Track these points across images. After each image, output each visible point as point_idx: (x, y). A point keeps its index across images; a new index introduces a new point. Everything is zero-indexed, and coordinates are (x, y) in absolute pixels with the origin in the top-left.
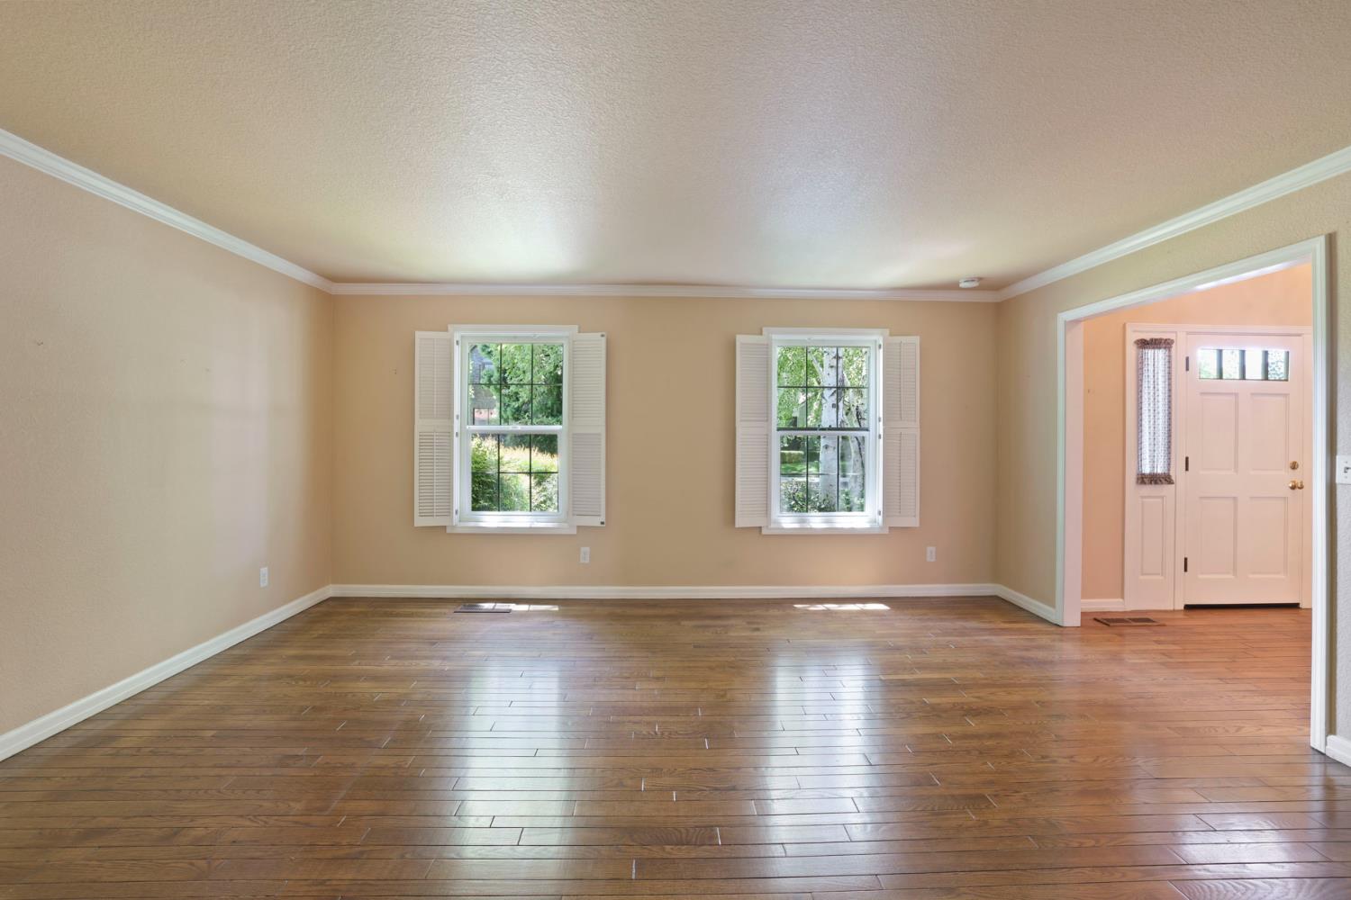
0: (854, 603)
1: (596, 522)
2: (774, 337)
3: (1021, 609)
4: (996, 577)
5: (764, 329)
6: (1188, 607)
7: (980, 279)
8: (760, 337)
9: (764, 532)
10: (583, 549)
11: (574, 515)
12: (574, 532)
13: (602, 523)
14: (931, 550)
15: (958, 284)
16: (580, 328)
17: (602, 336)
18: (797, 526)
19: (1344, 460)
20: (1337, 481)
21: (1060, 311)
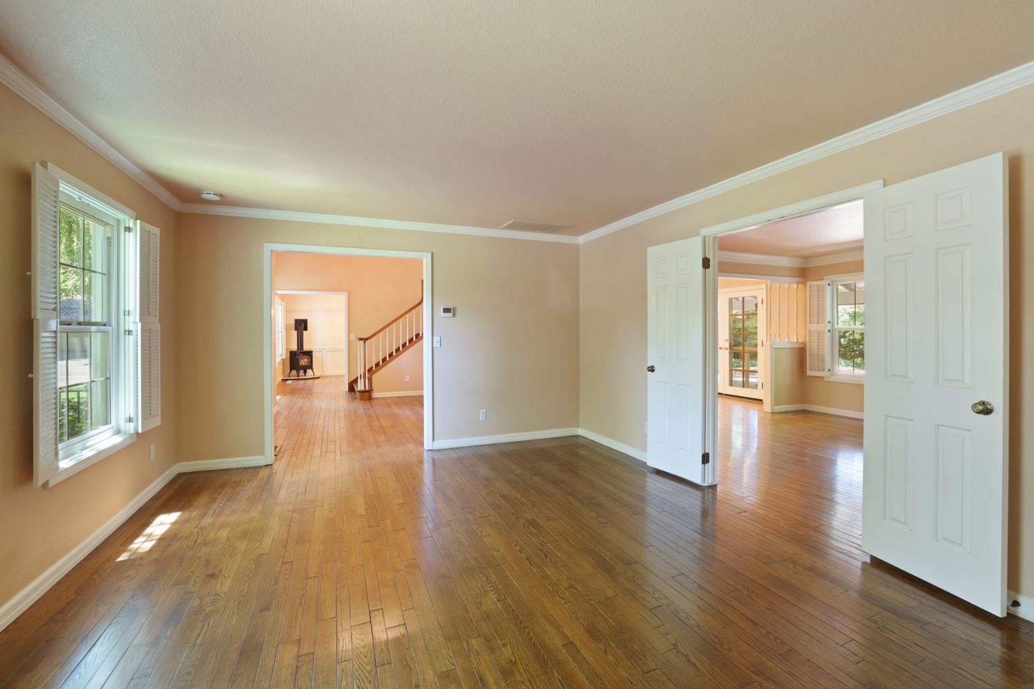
2: (60, 184)
5: (49, 164)
9: (51, 484)
14: (153, 448)
15: (201, 193)
18: (71, 461)
19: (436, 339)
20: (434, 346)
21: (268, 242)
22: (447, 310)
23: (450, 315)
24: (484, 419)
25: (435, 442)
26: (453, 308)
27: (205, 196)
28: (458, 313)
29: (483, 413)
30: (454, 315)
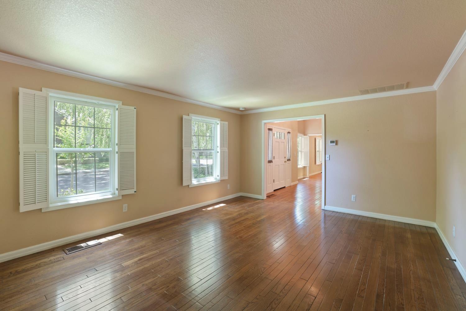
0: (216, 205)
1: (132, 192)
2: (193, 117)
3: (251, 198)
4: (241, 190)
5: (190, 114)
6: (275, 191)
7: (245, 108)
8: (188, 116)
9: (190, 186)
10: (124, 205)
11: (121, 190)
12: (121, 198)
13: (135, 192)
14: (229, 185)
15: (239, 109)
16: (122, 103)
17: (135, 108)
18: (198, 183)
19: (327, 156)
20: (326, 159)
21: (263, 120)
22: (332, 142)
23: (334, 144)
24: (355, 200)
25: (325, 206)
26: (336, 141)
27: (240, 109)
28: (339, 143)
29: (354, 197)
30: (336, 144)
